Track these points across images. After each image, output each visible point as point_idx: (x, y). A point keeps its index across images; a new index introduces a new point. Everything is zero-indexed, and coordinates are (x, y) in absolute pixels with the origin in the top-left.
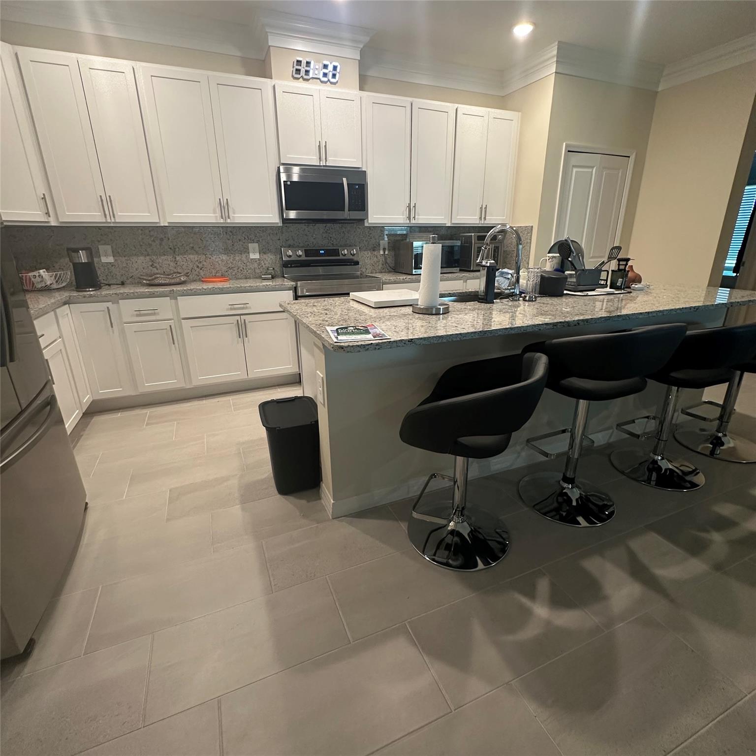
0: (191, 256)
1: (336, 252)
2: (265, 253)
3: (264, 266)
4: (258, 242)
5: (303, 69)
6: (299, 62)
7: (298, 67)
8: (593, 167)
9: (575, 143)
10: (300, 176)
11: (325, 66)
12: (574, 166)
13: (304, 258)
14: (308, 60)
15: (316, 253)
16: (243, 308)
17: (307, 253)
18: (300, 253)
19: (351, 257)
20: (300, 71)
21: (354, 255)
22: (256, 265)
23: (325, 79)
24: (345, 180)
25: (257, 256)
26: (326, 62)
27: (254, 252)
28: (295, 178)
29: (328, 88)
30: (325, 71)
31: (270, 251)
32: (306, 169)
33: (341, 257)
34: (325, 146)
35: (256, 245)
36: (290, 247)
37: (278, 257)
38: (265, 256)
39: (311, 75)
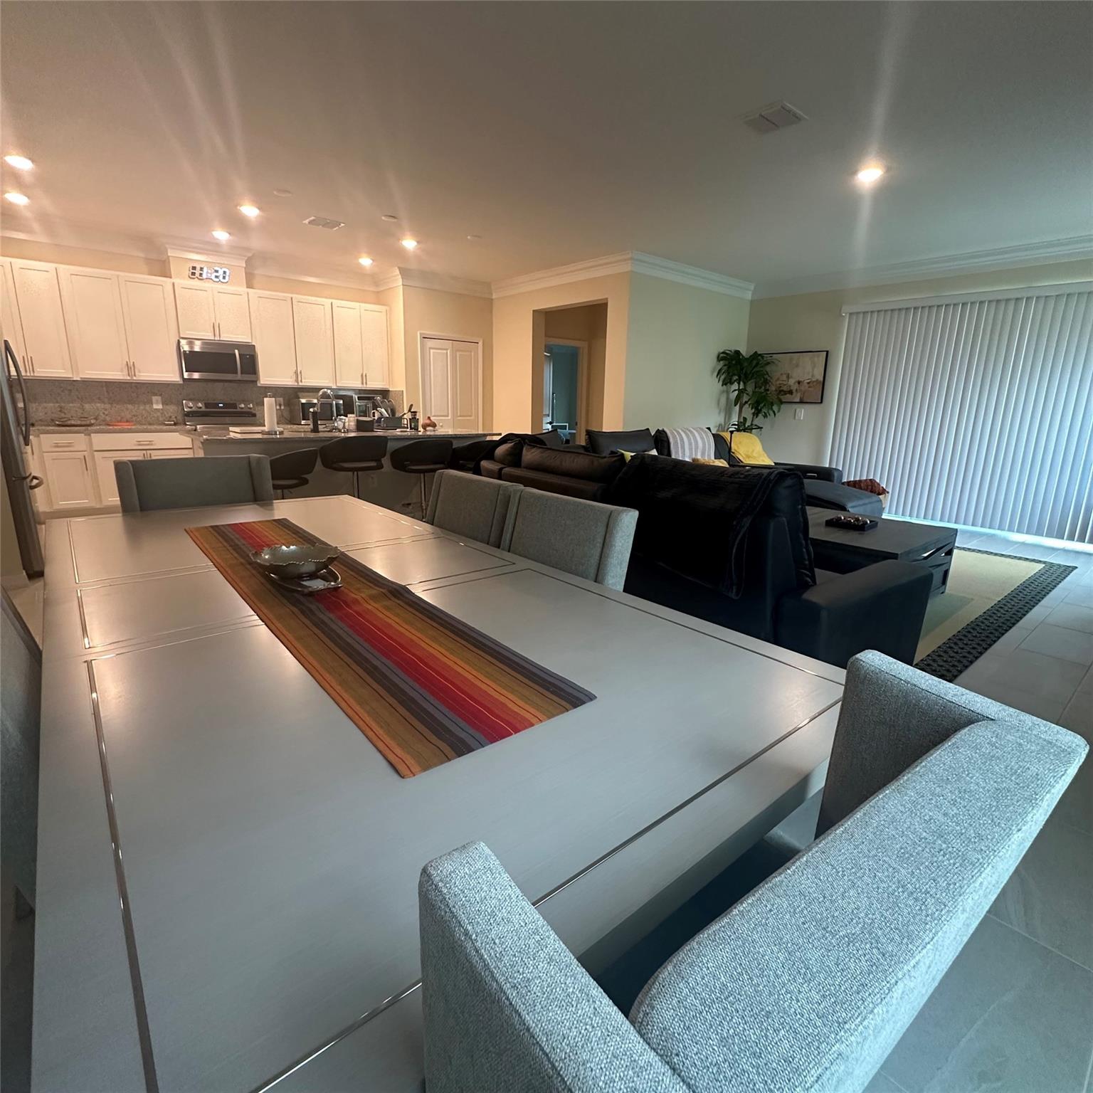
0: (99, 405)
1: (234, 406)
2: (167, 404)
3: (167, 415)
4: (161, 395)
5: (197, 272)
6: (194, 268)
7: (194, 271)
8: (447, 349)
9: (428, 332)
10: (201, 348)
11: (217, 271)
12: (430, 348)
13: (204, 409)
14: (202, 267)
15: (216, 405)
16: (148, 445)
17: (207, 405)
18: (200, 405)
19: (249, 410)
20: (194, 273)
21: (250, 408)
22: (159, 414)
23: (217, 280)
24: (236, 351)
25: (160, 407)
26: (216, 269)
27: (157, 403)
28: (197, 349)
29: (219, 286)
30: (217, 274)
31: (172, 403)
32: (206, 343)
33: (239, 410)
34: (219, 327)
35: (159, 398)
36: (190, 400)
37: (180, 408)
38: (168, 407)
39: (204, 276)
